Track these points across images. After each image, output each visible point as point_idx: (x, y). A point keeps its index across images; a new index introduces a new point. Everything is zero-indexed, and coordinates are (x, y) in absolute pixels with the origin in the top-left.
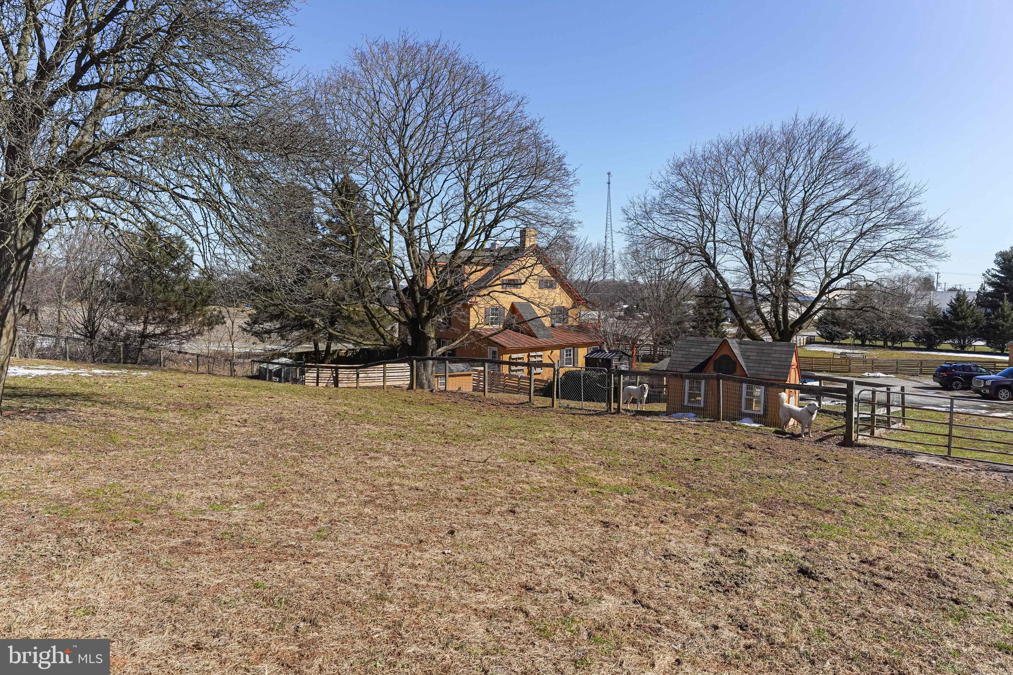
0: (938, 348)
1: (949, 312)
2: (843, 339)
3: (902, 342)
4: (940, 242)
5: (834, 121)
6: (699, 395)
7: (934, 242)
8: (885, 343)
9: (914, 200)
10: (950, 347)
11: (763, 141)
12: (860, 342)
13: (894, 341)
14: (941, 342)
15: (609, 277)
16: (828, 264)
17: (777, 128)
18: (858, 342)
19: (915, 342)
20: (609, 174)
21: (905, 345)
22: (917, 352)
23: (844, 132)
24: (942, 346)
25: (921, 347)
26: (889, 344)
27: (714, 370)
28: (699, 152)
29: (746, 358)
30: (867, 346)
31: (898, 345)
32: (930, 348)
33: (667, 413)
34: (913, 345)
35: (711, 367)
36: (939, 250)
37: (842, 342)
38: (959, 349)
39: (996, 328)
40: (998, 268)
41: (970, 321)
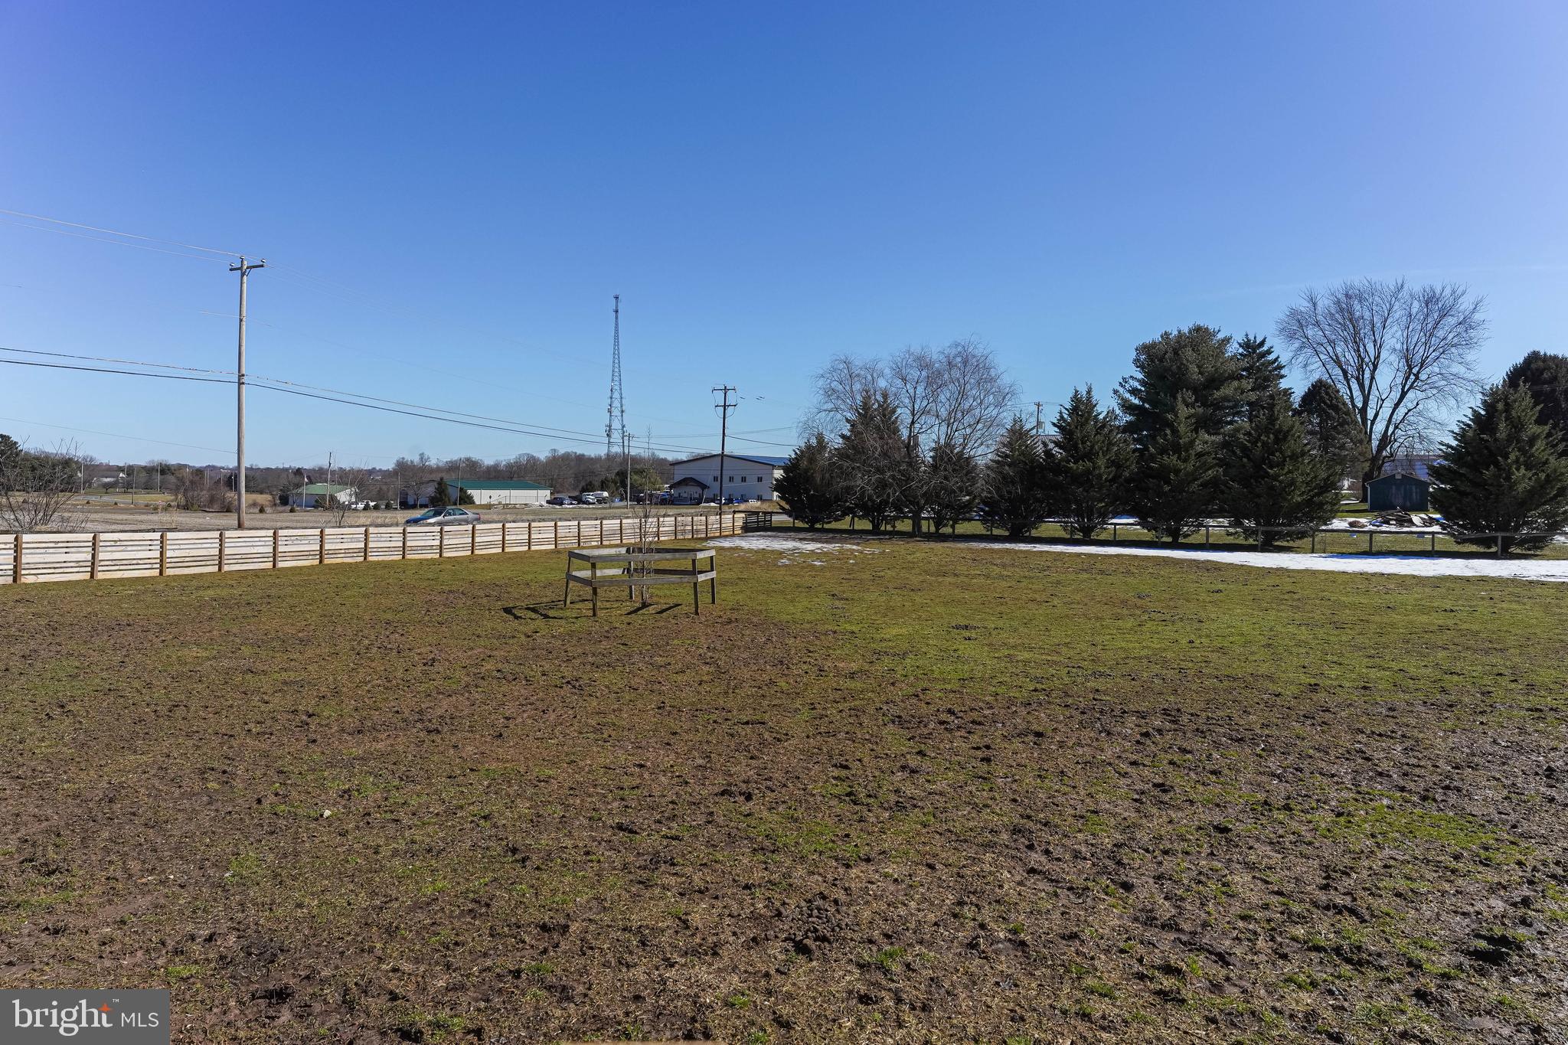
0: (1034, 533)
1: (1057, 444)
3: (955, 522)
8: (917, 524)
10: (1059, 532)
12: (869, 526)
13: (937, 519)
14: (1040, 519)
15: (616, 449)
18: (866, 525)
19: (984, 521)
20: (617, 298)
21: (962, 528)
22: (983, 545)
24: (1043, 530)
25: (996, 532)
30: (885, 533)
31: (947, 530)
32: (1015, 535)
34: (980, 527)
38: (1079, 536)
39: (1163, 474)
40: (1140, 376)
41: (1101, 462)
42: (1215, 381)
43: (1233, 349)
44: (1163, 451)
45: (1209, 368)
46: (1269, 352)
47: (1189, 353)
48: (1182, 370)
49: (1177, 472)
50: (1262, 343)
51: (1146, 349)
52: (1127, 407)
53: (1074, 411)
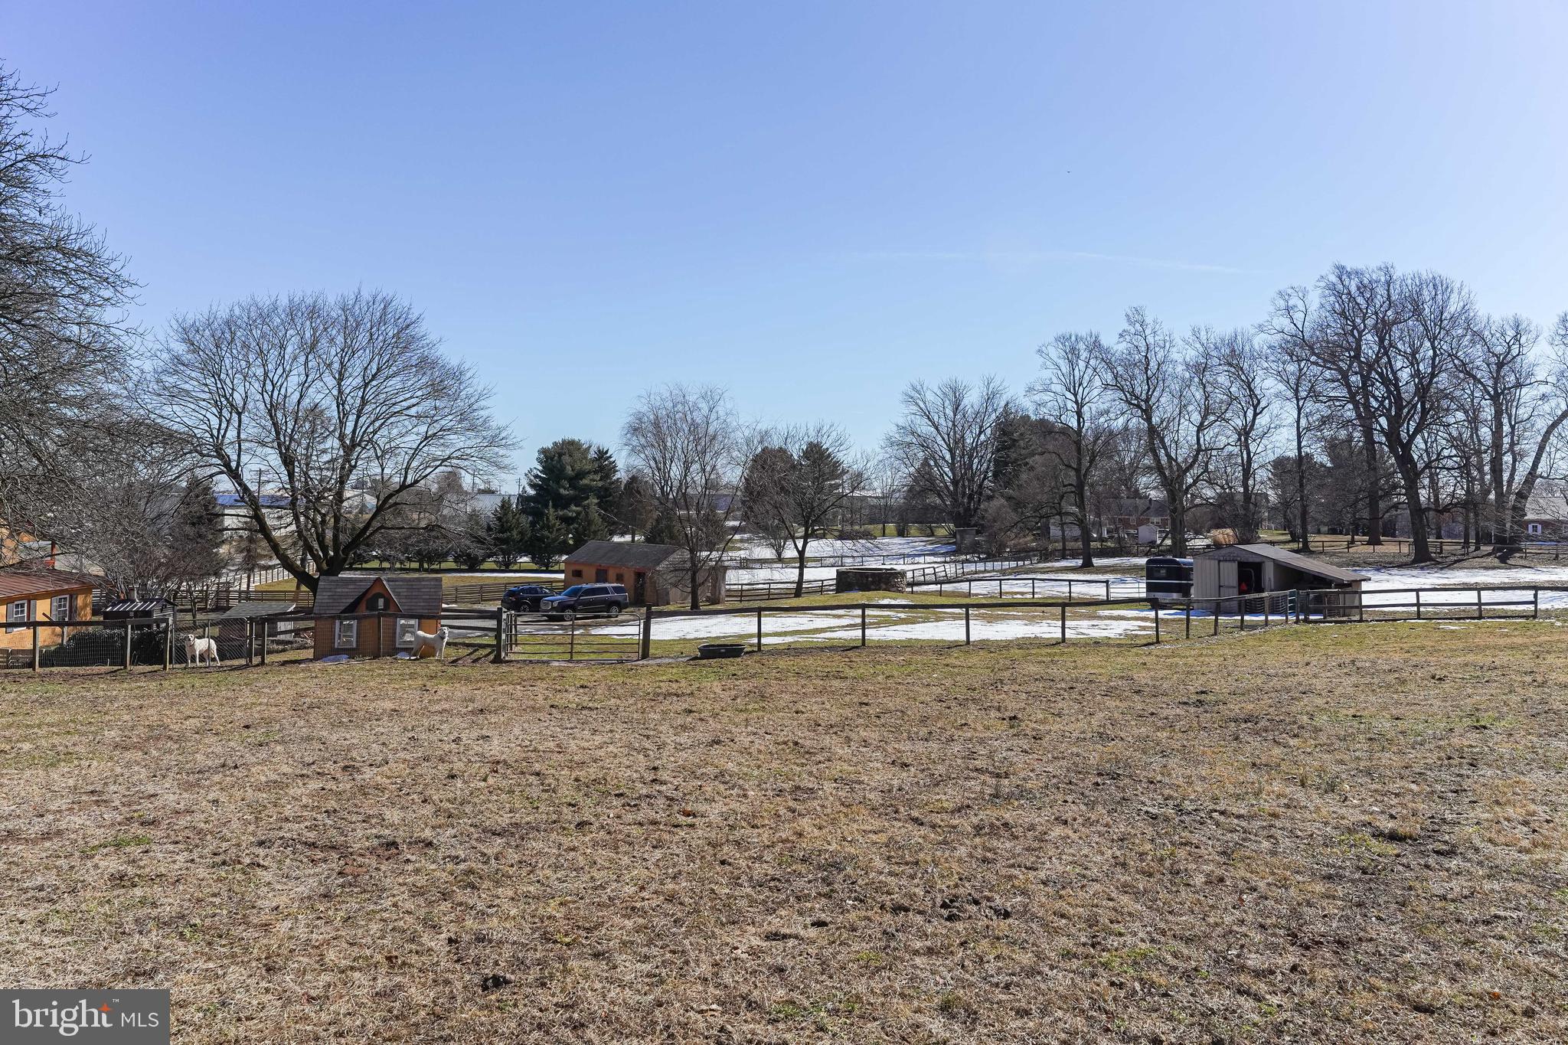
0: (480, 567)
2: (366, 562)
4: (508, 453)
5: (401, 302)
6: (351, 637)
7: (502, 452)
8: (421, 565)
9: (482, 403)
10: (494, 566)
11: (313, 312)
13: (430, 561)
14: (484, 560)
16: (385, 471)
17: (331, 300)
19: (455, 562)
21: (444, 566)
23: (413, 317)
24: (485, 566)
25: (463, 567)
26: (426, 566)
27: (367, 608)
28: (223, 314)
29: (398, 595)
32: (472, 569)
33: (316, 659)
34: (453, 565)
35: (363, 605)
36: (506, 461)
37: (364, 566)
38: (503, 568)
39: (541, 540)
40: (540, 468)
41: (515, 533)
42: (581, 475)
43: (592, 454)
44: (542, 528)
45: (577, 467)
46: (610, 457)
47: (566, 459)
48: (563, 469)
49: (548, 538)
50: (607, 452)
51: (544, 451)
52: (533, 486)
53: (502, 507)
